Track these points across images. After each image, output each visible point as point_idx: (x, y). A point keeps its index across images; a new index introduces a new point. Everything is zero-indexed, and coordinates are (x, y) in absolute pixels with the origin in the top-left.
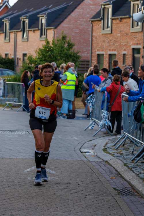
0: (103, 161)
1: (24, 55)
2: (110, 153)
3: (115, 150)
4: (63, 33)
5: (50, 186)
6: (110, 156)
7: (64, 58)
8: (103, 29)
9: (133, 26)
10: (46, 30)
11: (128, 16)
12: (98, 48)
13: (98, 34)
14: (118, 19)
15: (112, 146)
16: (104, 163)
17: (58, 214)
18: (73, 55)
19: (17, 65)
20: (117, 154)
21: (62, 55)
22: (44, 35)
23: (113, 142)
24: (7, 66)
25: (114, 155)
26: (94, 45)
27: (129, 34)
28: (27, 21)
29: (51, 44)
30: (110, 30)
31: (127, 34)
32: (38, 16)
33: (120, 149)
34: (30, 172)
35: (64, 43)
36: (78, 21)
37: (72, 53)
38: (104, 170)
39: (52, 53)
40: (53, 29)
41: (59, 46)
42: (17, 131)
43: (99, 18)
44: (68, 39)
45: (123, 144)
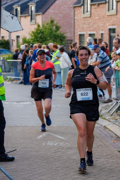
0: (102, 126)
1: (18, 37)
2: (107, 119)
3: (110, 116)
4: (51, 18)
5: (63, 151)
6: (107, 121)
7: (53, 39)
8: (84, 13)
9: (109, 10)
10: (35, 16)
11: (104, 2)
12: (79, 29)
13: (79, 17)
14: (95, 4)
15: (107, 113)
16: (103, 128)
17: (78, 178)
18: (60, 36)
19: (11, 45)
20: (113, 119)
21: (52, 36)
22: (34, 19)
23: (106, 109)
24: (4, 47)
25: (110, 121)
26: (76, 27)
27: (106, 17)
28: (19, 9)
29: (41, 26)
30: (89, 14)
31: (104, 17)
32: (28, 4)
33: (114, 116)
34: (43, 139)
35: (52, 26)
36: (62, 8)
37: (59, 34)
38: (105, 134)
39: (43, 35)
40: (41, 15)
41: (48, 29)
42: (22, 101)
43: (80, 4)
44: (55, 22)
45: (116, 111)
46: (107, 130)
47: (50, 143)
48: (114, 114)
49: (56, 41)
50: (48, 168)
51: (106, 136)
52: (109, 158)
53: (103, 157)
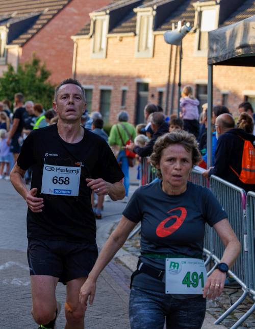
4: (34, 55)
7: (35, 94)
8: (94, 52)
9: (140, 49)
12: (84, 80)
13: (86, 58)
14: (116, 37)
16: (114, 261)
20: (132, 247)
21: (33, 88)
25: (128, 249)
26: (79, 75)
27: (134, 61)
29: (15, 69)
31: (130, 61)
33: (135, 240)
34: (4, 272)
35: (35, 70)
36: (56, 39)
39: (18, 85)
41: (28, 75)
43: (87, 34)
44: (41, 64)
45: (138, 232)
46: (121, 266)
47: (16, 281)
48: (134, 238)
49: (41, 98)
50: (9, 325)
51: (118, 275)
52: (120, 315)
53: (108, 313)
